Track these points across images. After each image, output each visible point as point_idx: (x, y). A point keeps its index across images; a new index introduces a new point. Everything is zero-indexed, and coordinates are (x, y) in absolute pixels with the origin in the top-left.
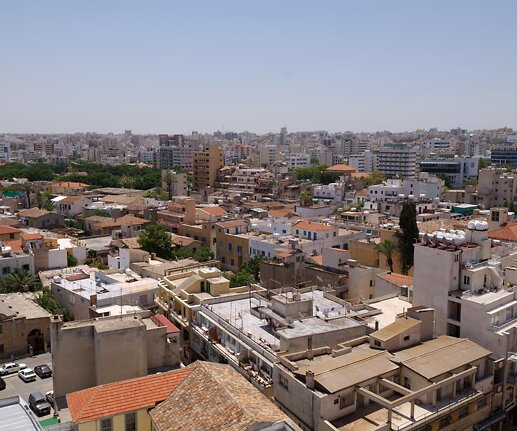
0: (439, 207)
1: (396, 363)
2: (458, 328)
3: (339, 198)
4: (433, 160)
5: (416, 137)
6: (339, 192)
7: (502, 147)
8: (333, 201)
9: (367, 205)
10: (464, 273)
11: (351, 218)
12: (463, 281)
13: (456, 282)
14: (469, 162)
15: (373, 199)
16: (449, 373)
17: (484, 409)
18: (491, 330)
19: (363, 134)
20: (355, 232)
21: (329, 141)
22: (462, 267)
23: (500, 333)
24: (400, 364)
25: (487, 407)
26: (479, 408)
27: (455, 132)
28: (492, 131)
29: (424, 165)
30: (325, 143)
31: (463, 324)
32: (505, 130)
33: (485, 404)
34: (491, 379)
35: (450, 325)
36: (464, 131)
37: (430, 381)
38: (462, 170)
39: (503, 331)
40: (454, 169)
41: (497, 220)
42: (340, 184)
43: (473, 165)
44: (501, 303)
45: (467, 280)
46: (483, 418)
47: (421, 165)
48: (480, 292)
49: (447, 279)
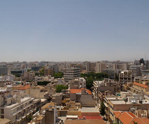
4: (15, 70)
5: (13, 63)
7: (34, 66)
10: (5, 100)
12: (5, 102)
13: (3, 103)
14: (24, 70)
18: (12, 114)
22: (5, 98)
27: (24, 62)
28: (33, 62)
29: (12, 71)
31: (4, 115)
32: (36, 62)
36: (26, 62)
38: (23, 72)
39: (15, 114)
40: (21, 72)
41: (23, 85)
43: (26, 71)
45: (6, 102)
47: (11, 71)
48: (10, 105)
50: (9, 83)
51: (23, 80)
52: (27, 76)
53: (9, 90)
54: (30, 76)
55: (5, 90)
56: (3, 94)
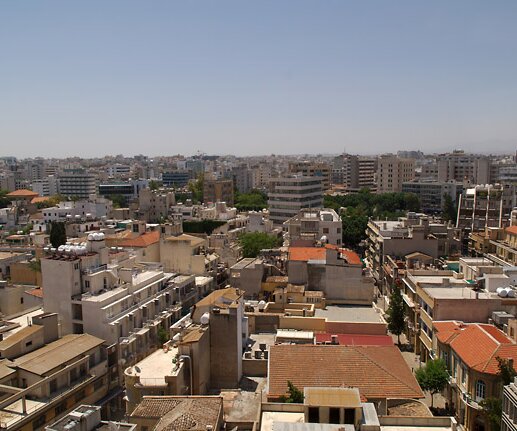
0: (107, 224)
1: (13, 368)
2: (81, 326)
3: (12, 223)
4: (112, 183)
5: (104, 162)
6: (12, 217)
7: (170, 170)
8: (6, 226)
9: (36, 227)
10: (85, 278)
11: (17, 241)
12: (84, 285)
13: (78, 287)
14: (141, 184)
15: (42, 221)
16: (63, 365)
17: (101, 390)
18: (106, 322)
19: (53, 160)
20: (19, 254)
21: (17, 167)
22: (82, 273)
23: (112, 323)
24: (17, 368)
25: (104, 387)
26: (95, 390)
27: (138, 158)
28: (169, 158)
29: (102, 188)
30: (12, 168)
31: (85, 322)
32: (178, 157)
33: (101, 385)
34: (106, 362)
35: (76, 325)
36: (145, 158)
37: (43, 376)
38: (136, 191)
39: (116, 322)
40: (129, 190)
41: (137, 231)
42: (12, 209)
43: (144, 187)
44: (115, 298)
45: (88, 284)
46: (100, 397)
47: (99, 188)
48: (100, 292)
49: (69, 285)
50: (96, 224)
51: (138, 216)
52: (149, 204)
53: (97, 245)
54: (158, 204)
55: (84, 246)
56: (77, 258)
